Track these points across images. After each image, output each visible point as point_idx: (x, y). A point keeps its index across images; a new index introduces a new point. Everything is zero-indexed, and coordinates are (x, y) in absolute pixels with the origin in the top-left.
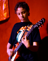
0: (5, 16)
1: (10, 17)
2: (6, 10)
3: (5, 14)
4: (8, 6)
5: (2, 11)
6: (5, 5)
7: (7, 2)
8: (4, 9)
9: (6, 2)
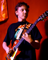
0: (4, 17)
1: (8, 18)
2: (4, 11)
3: (4, 15)
4: (6, 7)
5: (1, 12)
6: (4, 6)
7: (6, 3)
8: (2, 10)
9: (4, 3)
